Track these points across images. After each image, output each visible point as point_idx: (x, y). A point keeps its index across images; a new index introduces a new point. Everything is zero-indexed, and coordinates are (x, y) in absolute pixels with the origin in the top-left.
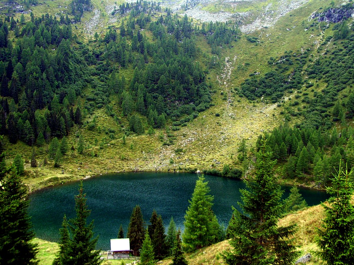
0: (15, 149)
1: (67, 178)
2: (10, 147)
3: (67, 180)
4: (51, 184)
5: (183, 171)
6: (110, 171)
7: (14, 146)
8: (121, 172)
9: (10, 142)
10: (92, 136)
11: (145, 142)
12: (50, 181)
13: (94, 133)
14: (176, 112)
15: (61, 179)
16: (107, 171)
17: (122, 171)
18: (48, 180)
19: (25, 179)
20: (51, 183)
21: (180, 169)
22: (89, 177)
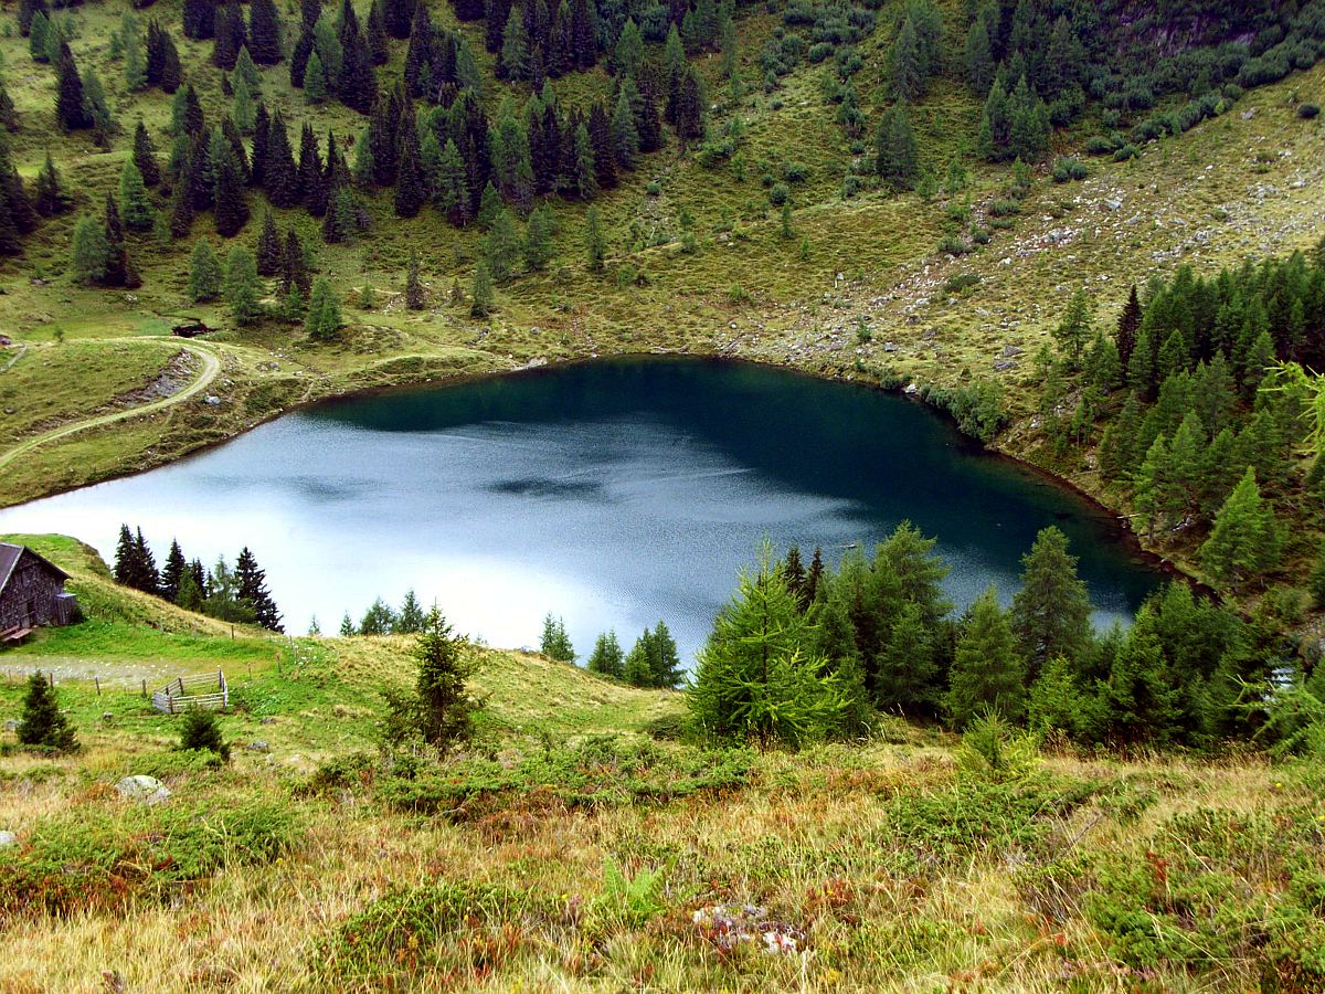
0: (406, 236)
1: (456, 363)
2: (392, 230)
3: (453, 370)
4: (388, 379)
5: (868, 378)
6: (638, 347)
7: (406, 224)
8: (674, 353)
9: (398, 212)
10: (705, 193)
11: (876, 234)
12: (388, 369)
13: (717, 179)
14: (1138, 86)
15: (432, 364)
16: (622, 347)
17: (676, 350)
18: (380, 368)
19: (334, 354)
20: (389, 376)
21: (861, 370)
22: (543, 362)
